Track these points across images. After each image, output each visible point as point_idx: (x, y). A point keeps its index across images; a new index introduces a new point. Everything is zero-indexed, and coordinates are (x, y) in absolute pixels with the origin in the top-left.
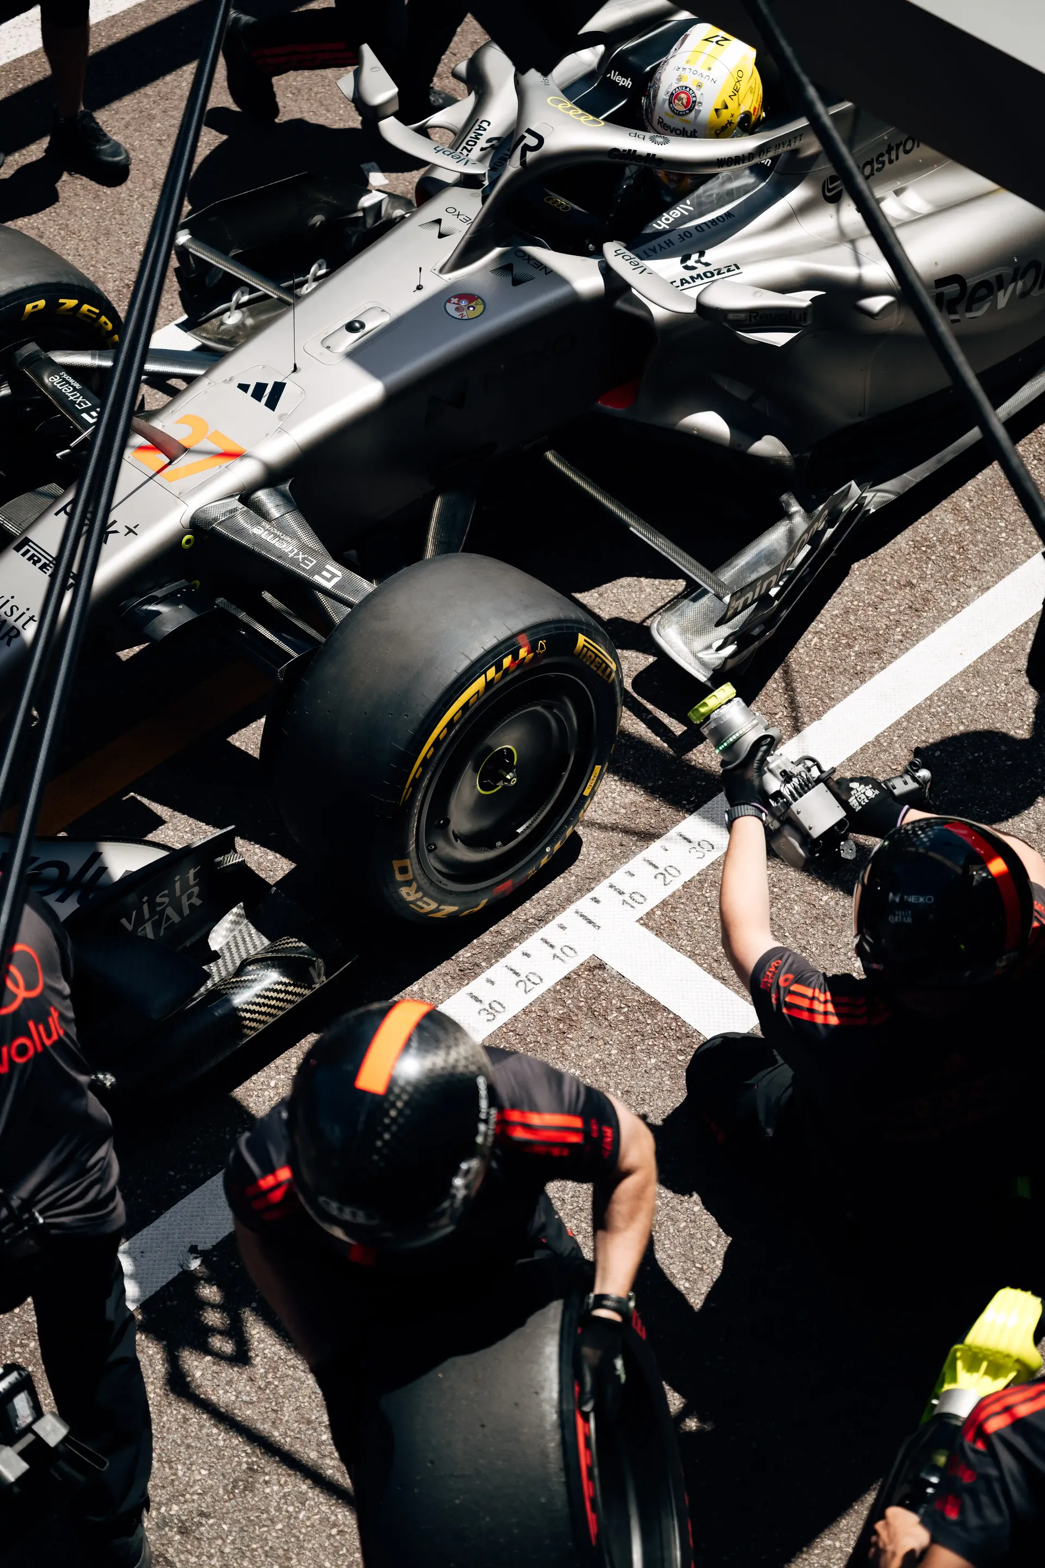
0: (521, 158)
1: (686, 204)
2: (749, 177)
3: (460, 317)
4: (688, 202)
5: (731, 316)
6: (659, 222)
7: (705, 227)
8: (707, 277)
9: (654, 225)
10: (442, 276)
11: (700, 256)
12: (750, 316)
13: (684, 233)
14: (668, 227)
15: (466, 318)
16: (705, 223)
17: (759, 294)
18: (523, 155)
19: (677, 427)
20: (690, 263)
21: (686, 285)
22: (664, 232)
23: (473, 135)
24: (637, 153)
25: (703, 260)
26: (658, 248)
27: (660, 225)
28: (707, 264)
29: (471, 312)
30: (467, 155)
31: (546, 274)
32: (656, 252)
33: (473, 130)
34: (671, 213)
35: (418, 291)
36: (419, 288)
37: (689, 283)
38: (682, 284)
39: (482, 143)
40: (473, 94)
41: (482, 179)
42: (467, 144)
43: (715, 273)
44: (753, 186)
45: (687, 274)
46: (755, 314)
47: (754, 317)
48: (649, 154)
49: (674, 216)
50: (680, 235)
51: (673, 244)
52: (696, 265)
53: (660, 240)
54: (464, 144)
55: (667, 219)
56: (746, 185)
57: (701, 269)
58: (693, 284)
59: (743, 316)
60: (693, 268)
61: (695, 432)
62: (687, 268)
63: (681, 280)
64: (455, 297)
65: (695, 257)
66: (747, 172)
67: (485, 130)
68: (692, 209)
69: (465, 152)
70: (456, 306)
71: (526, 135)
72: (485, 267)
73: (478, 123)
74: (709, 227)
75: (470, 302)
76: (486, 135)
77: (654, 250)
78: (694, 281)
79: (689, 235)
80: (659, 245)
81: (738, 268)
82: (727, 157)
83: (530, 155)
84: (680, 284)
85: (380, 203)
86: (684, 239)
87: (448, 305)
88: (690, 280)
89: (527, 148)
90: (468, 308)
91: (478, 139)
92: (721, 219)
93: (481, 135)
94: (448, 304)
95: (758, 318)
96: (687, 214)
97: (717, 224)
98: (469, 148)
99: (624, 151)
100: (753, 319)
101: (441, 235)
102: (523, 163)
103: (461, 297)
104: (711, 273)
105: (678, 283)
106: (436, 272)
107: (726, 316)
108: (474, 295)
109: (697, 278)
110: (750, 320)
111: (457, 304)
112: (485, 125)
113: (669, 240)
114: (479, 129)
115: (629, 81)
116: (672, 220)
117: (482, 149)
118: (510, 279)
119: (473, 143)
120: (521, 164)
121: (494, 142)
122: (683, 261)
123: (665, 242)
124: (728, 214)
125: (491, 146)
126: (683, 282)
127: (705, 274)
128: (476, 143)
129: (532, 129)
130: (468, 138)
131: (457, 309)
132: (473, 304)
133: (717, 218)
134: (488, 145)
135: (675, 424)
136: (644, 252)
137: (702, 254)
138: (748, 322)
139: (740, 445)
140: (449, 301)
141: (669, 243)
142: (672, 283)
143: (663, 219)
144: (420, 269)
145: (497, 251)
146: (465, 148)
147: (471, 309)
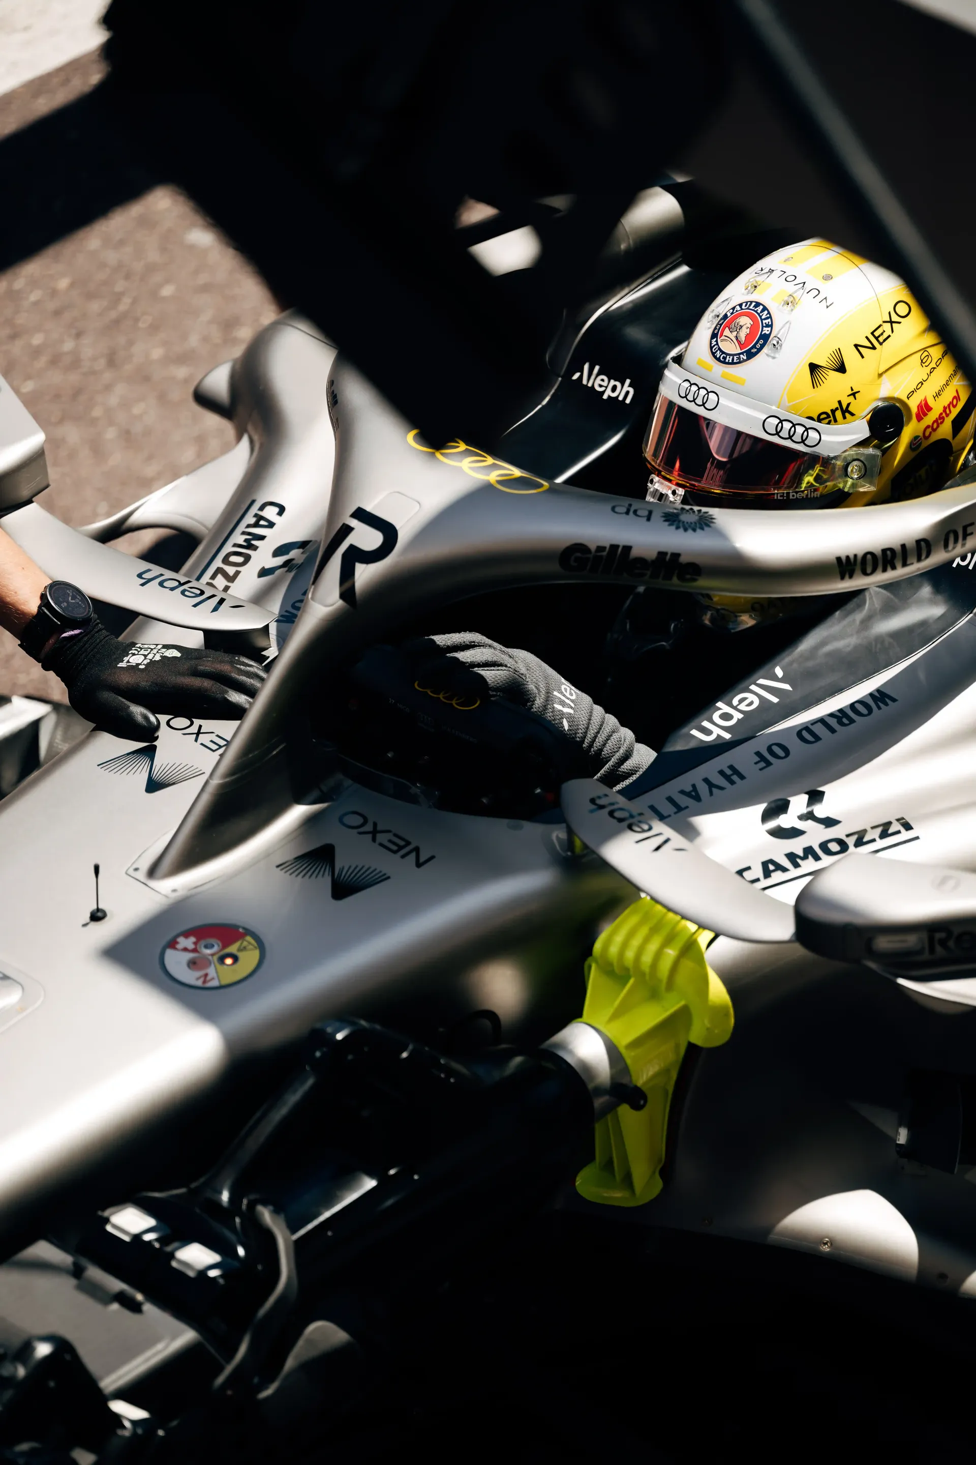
0: (342, 582)
1: (775, 678)
2: (932, 602)
3: (199, 983)
4: (779, 672)
5: (883, 943)
6: (706, 724)
7: (819, 729)
8: (829, 853)
9: (694, 732)
10: (154, 884)
11: (811, 802)
12: (931, 940)
13: (770, 749)
14: (727, 736)
15: (215, 983)
16: (821, 721)
17: (951, 883)
18: (347, 574)
19: (773, 1237)
20: (786, 821)
21: (777, 877)
22: (720, 747)
23: (241, 540)
24: (635, 553)
25: (820, 811)
26: (703, 789)
27: (708, 732)
28: (829, 822)
29: (228, 972)
30: (226, 589)
31: (419, 865)
32: (697, 798)
33: (242, 527)
34: (735, 702)
35: (94, 926)
36: (97, 916)
37: (784, 870)
38: (767, 874)
39: (263, 557)
40: (245, 441)
41: (260, 642)
42: (226, 560)
43: (851, 841)
44: (945, 623)
45: (779, 849)
46: (942, 935)
47: (943, 943)
48: (662, 555)
49: (742, 707)
50: (758, 754)
51: (742, 777)
52: (800, 825)
53: (710, 769)
54: (218, 563)
55: (726, 717)
56: (923, 624)
57: (815, 835)
58: (794, 872)
59: (911, 940)
60: (794, 833)
61: (826, 1249)
62: (779, 833)
63: (765, 864)
64: (186, 934)
65: (798, 803)
66: (926, 590)
67: (271, 525)
68: (787, 687)
69: (220, 582)
70: (191, 955)
71: (354, 523)
72: (266, 854)
73: (254, 510)
74: (833, 731)
75: (225, 946)
76: (274, 538)
77: (694, 795)
78: (797, 865)
79: (781, 753)
80: (706, 780)
81: (908, 827)
82: (860, 553)
83: (364, 574)
84: (761, 876)
85: (34, 727)
86: (769, 764)
87: (170, 955)
88: (786, 863)
89: (355, 556)
90: (222, 960)
91: (255, 548)
92: (863, 710)
93: (262, 538)
94: (169, 953)
95: (951, 944)
96: (775, 700)
97: (852, 721)
98: (231, 570)
99: (600, 549)
100: (939, 949)
101: (153, 786)
102: (347, 593)
103: (203, 932)
104: (840, 842)
105: (757, 872)
106: (142, 875)
107: (869, 942)
108: (237, 927)
109: (805, 858)
110: (932, 950)
111: (195, 950)
112: (270, 513)
113: (731, 767)
114: (256, 525)
115: (626, 388)
116: (738, 716)
117: (263, 573)
118: (325, 882)
119: (240, 559)
120: (342, 596)
121: (294, 554)
122: (767, 816)
123: (721, 773)
124: (880, 696)
125: (286, 564)
126: (769, 867)
127: (824, 846)
128: (248, 558)
129: (369, 508)
130: (228, 548)
131: (192, 964)
132: (233, 949)
133: (852, 706)
134: (280, 560)
135: (769, 1229)
136: (670, 800)
137: (816, 796)
138: (926, 956)
139: (943, 1276)
140: (172, 944)
141: (733, 774)
142: (740, 873)
143: (716, 717)
144: (97, 869)
145: (297, 813)
146: (219, 571)
147: (229, 961)
